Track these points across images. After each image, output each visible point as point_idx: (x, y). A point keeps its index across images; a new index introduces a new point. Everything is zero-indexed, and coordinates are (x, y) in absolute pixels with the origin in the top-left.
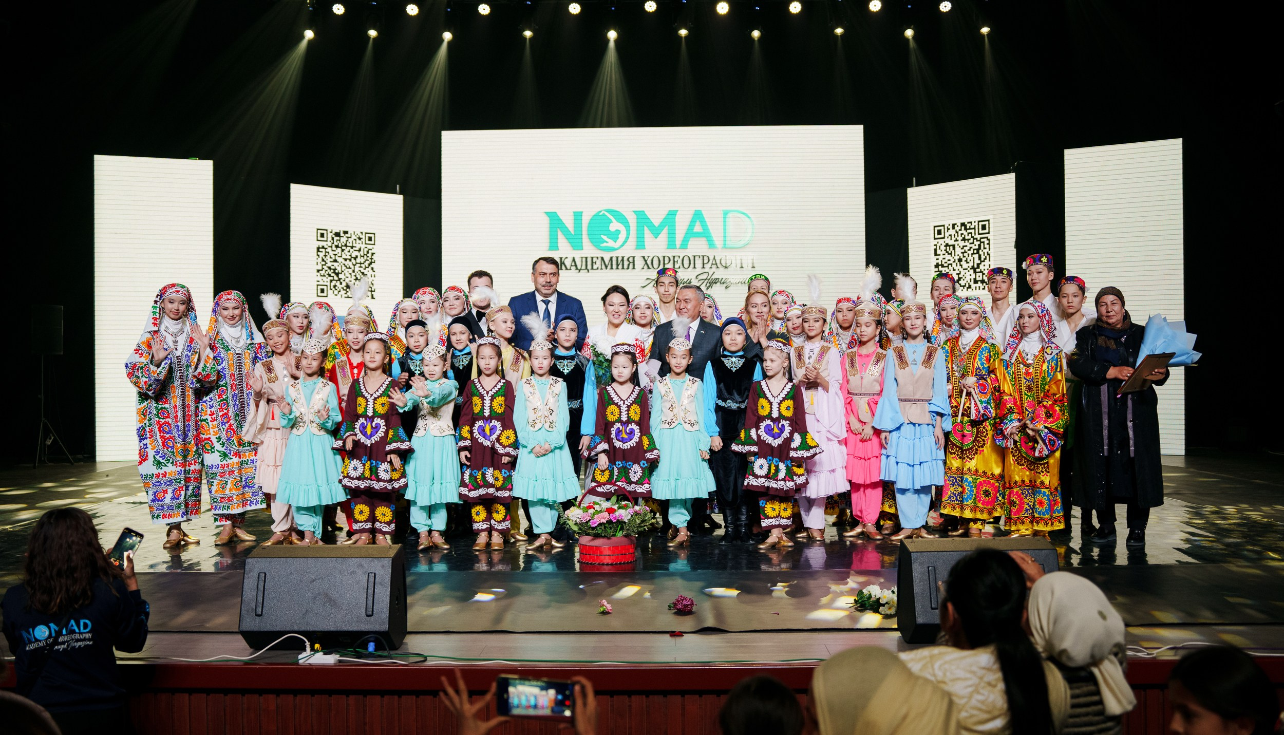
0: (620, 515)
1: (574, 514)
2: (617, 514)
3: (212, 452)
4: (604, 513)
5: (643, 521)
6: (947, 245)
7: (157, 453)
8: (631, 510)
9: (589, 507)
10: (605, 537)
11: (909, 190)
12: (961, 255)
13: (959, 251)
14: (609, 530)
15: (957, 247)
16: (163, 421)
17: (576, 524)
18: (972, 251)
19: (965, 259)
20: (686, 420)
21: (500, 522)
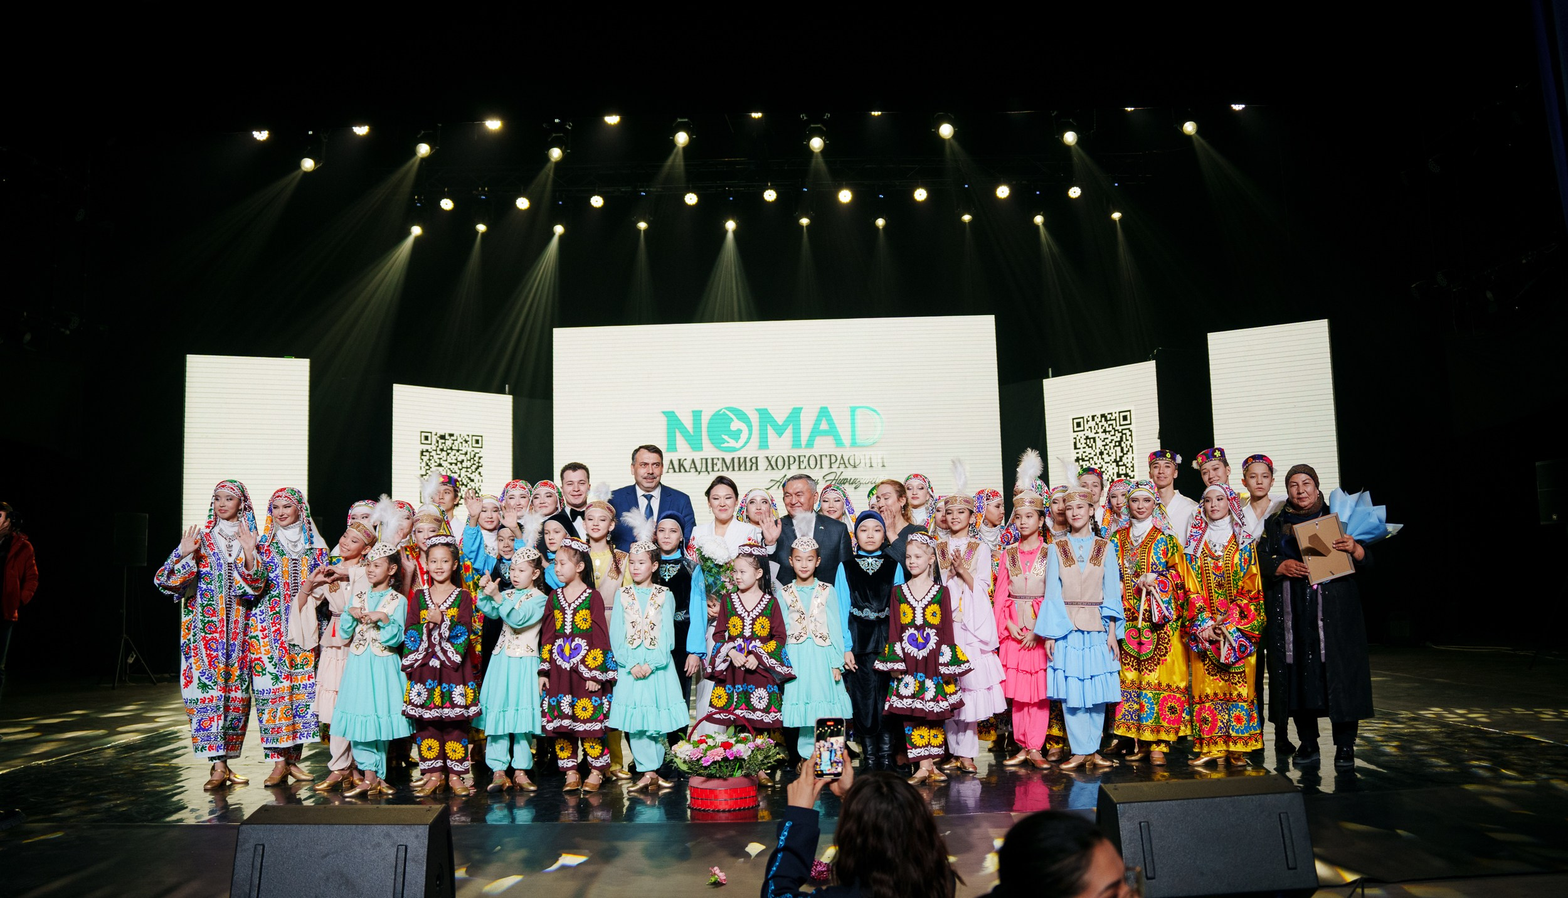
0: (738, 751)
1: (683, 750)
2: (734, 749)
3: (265, 674)
4: (718, 749)
5: (766, 758)
6: (1087, 438)
7: (203, 673)
8: (751, 745)
9: (701, 742)
10: (720, 777)
11: (1045, 382)
12: (1103, 448)
13: (1099, 443)
14: (724, 769)
15: (1097, 439)
16: (209, 636)
17: (685, 762)
18: (1113, 444)
19: (1106, 452)
20: (817, 634)
21: (597, 758)
